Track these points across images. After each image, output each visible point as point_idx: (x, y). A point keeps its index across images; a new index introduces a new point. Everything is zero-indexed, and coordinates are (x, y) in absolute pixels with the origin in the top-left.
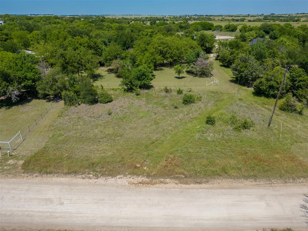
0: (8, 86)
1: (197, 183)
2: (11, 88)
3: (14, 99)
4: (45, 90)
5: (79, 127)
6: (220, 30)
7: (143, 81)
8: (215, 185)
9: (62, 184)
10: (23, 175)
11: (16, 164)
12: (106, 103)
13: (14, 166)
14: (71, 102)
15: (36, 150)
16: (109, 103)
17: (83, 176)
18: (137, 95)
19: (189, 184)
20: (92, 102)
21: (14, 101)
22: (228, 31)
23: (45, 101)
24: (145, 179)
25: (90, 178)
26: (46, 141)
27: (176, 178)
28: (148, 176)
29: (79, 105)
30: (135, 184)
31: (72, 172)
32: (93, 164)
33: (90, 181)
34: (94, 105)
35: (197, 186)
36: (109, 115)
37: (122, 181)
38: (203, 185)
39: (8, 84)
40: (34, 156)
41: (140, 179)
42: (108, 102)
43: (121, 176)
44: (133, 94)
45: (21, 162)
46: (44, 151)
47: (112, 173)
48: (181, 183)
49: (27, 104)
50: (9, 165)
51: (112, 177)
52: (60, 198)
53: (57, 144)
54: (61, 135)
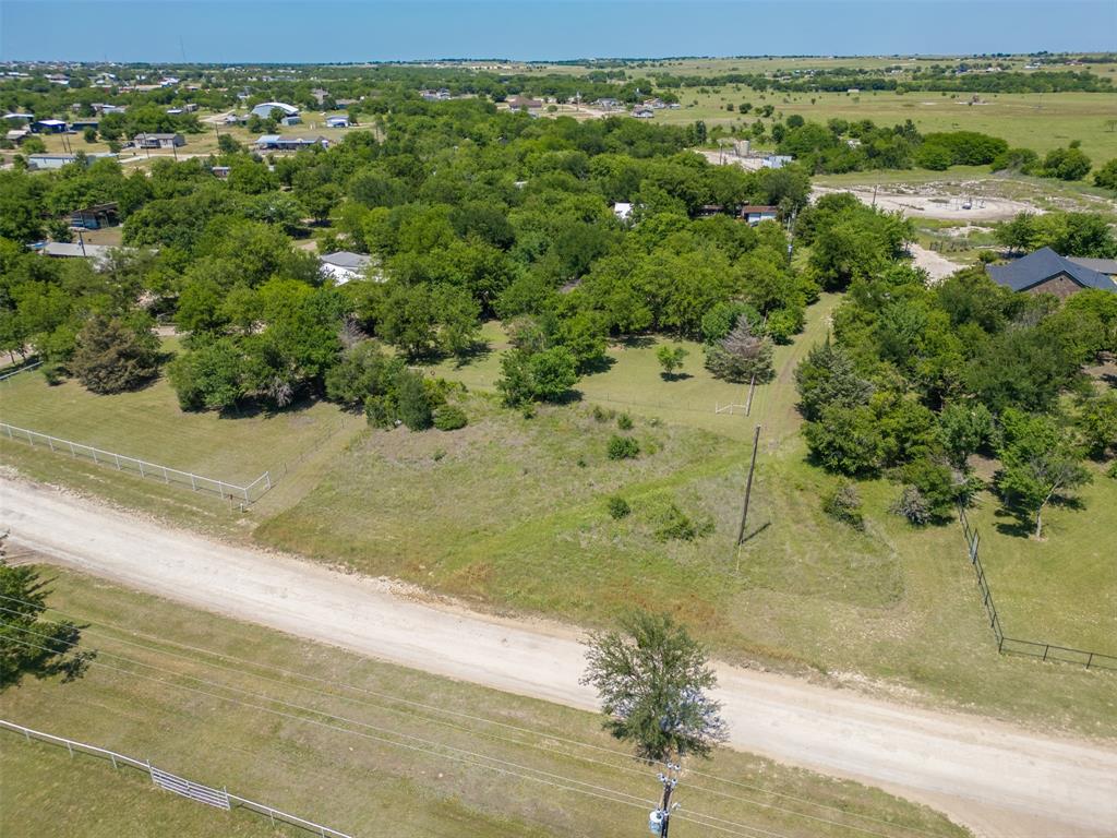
0: (274, 375)
1: (499, 614)
2: (278, 380)
3: (281, 399)
4: (338, 389)
5: (369, 477)
6: (1020, 168)
7: (549, 386)
8: (526, 625)
9: (296, 570)
10: (252, 546)
11: (248, 526)
12: (447, 430)
13: (245, 529)
14: (380, 419)
15: (282, 508)
16: (454, 431)
17: (332, 566)
18: (529, 417)
19: (485, 613)
20: (419, 426)
21: (280, 405)
22: (1051, 175)
23: (338, 407)
24: (419, 591)
25: (339, 570)
26: (305, 495)
27: (469, 599)
28: (427, 587)
29: (396, 427)
30: (402, 595)
31: (319, 556)
32: (353, 550)
33: (339, 575)
34: (423, 433)
35: (497, 619)
36: (437, 459)
37: (384, 584)
38: (506, 620)
39: (273, 371)
40: (276, 519)
41: (412, 589)
42: (452, 429)
43: (386, 578)
44: (520, 414)
45: (255, 525)
46: (293, 513)
47: (374, 570)
48: (471, 609)
49: (305, 411)
50: (238, 526)
51: (372, 577)
52: (286, 589)
53: (319, 505)
54: (331, 488)
